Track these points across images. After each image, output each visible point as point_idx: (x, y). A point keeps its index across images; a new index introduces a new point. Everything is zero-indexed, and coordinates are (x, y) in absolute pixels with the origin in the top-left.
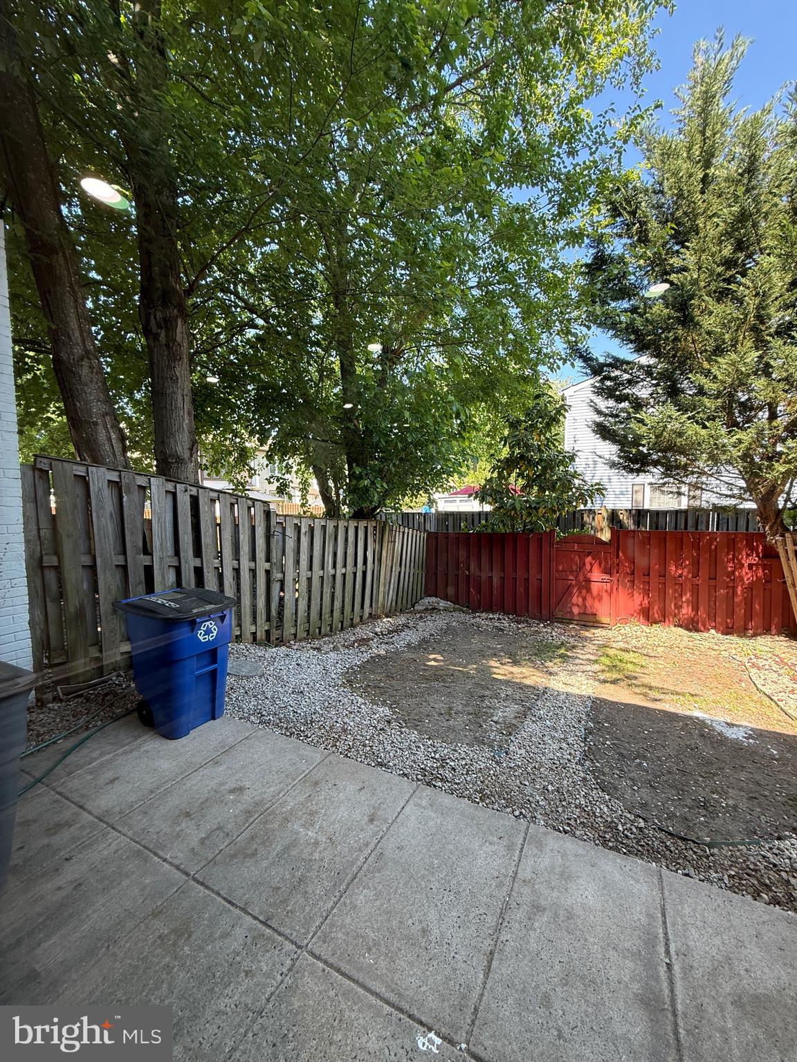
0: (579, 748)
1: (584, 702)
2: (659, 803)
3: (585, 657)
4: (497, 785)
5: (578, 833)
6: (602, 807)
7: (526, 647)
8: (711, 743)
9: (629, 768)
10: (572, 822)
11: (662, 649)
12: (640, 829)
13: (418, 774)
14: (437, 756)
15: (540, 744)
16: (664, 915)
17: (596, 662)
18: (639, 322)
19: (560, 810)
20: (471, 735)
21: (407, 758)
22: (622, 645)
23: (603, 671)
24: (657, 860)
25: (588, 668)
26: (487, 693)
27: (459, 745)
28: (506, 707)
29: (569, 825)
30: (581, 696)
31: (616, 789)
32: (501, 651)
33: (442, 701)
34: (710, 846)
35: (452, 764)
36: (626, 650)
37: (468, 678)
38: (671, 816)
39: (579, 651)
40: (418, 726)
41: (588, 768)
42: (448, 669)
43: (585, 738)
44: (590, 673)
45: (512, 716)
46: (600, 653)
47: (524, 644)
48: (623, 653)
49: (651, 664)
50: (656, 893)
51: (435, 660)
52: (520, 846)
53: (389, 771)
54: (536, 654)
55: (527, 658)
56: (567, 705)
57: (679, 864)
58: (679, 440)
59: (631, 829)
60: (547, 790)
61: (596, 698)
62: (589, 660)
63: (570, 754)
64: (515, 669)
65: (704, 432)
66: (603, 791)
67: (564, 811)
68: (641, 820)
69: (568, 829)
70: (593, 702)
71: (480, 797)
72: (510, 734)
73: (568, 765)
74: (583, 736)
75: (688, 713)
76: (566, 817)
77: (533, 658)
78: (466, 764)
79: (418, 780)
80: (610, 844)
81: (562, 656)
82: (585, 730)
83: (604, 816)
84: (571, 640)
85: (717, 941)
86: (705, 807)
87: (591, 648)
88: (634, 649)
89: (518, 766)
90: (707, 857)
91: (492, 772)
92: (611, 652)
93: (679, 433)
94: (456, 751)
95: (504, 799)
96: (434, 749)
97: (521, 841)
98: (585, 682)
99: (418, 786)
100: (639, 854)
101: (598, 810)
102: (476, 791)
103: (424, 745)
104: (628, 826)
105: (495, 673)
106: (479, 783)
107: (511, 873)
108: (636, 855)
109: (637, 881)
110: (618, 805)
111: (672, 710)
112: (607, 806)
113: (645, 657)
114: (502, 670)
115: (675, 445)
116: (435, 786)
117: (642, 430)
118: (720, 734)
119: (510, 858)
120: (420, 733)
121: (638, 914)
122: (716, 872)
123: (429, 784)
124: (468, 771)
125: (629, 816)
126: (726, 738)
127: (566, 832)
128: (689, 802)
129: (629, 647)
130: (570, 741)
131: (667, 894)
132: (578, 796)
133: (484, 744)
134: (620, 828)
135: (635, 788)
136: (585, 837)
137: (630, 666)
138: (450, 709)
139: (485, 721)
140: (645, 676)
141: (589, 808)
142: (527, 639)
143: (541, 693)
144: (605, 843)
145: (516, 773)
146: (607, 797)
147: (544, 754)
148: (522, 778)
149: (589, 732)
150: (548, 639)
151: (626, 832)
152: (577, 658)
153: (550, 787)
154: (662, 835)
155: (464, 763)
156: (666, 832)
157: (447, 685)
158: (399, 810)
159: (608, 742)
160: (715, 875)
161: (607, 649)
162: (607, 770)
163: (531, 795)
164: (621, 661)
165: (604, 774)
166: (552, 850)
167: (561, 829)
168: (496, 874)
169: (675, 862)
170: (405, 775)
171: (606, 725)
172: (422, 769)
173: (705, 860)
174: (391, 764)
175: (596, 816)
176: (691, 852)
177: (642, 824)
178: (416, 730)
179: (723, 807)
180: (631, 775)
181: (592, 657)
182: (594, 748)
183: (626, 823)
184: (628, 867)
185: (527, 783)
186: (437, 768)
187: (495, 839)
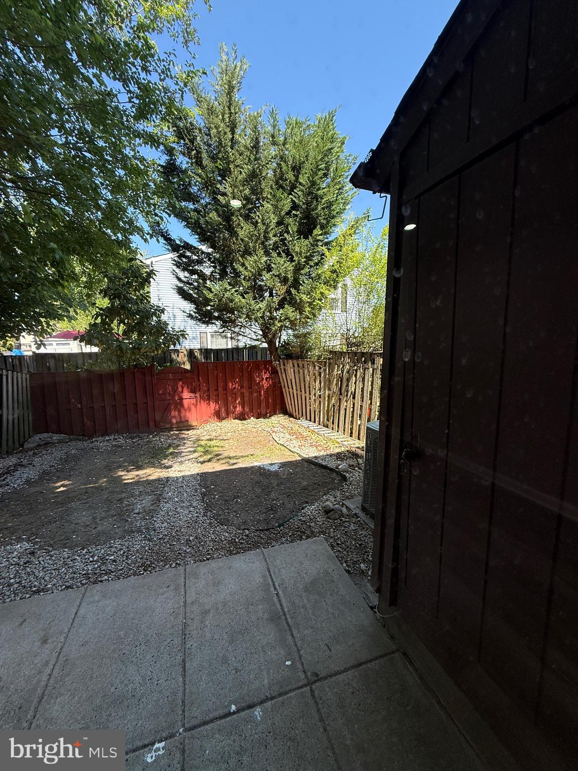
0: (201, 507)
1: (195, 478)
2: (252, 518)
3: (187, 450)
4: (154, 554)
5: (215, 556)
6: (224, 534)
7: (144, 454)
8: (266, 476)
9: (232, 506)
10: (210, 552)
11: (230, 434)
12: (247, 536)
13: (81, 581)
14: (96, 558)
15: (175, 515)
16: (269, 572)
17: (195, 451)
18: (202, 221)
19: (201, 548)
20: (120, 531)
21: (66, 574)
22: (208, 437)
23: (201, 456)
24: (258, 547)
25: (191, 457)
26: (124, 495)
27: (112, 542)
28: (142, 500)
29: (208, 554)
30: (192, 475)
31: (228, 521)
32: (124, 462)
33: (84, 515)
34: (279, 527)
35: (112, 557)
36: (210, 440)
37: (101, 490)
38: (259, 521)
39: (182, 448)
40: (66, 544)
41: (210, 516)
42: (81, 489)
43: (203, 500)
44: (194, 460)
45: (149, 504)
46: (196, 445)
47: (142, 453)
48: (210, 442)
49: (226, 444)
50: (264, 563)
51: (62, 486)
52: (183, 584)
53: (49, 592)
54: (153, 458)
55: (147, 461)
56: (185, 483)
57: (269, 543)
58: (231, 304)
59: (242, 538)
60: (190, 541)
61: (202, 473)
62: (191, 451)
63: (197, 513)
64: (140, 472)
65: (243, 301)
66: (222, 525)
67: (203, 548)
68: (246, 531)
69: (209, 556)
70: (201, 476)
71: (144, 569)
72: (152, 517)
73: (198, 519)
74: (201, 499)
75: (252, 465)
76: (206, 550)
77: (152, 460)
78: (124, 553)
79: (83, 585)
80: (234, 552)
81: (171, 454)
82: (201, 494)
83: (227, 538)
84: (175, 442)
85: (293, 569)
86: (272, 510)
87: (189, 443)
88: (215, 438)
89: (165, 535)
90: (279, 533)
91: (147, 548)
92: (203, 443)
93: (231, 300)
94: (112, 547)
95: (162, 561)
96: (91, 554)
97: (183, 580)
98: (192, 466)
99: (86, 590)
100: (250, 549)
101: (223, 537)
102: (139, 567)
103: (79, 556)
104: (241, 537)
105: (125, 480)
106: (139, 560)
107: (182, 604)
108: (248, 550)
109: (253, 563)
110: (232, 529)
111: (244, 466)
112: (227, 532)
113: (222, 441)
114: (129, 476)
115: (229, 307)
116: (101, 581)
117: (210, 296)
118: (269, 470)
119: (179, 595)
120: (70, 548)
121: (258, 579)
122: (284, 538)
123: (95, 582)
124: (127, 557)
125: (239, 531)
126: (272, 472)
127: (208, 559)
128: (264, 510)
129: (212, 437)
130: (194, 504)
131: (268, 560)
132: (209, 535)
133: (134, 532)
134: (237, 540)
135: (238, 515)
136: (220, 556)
137: (216, 449)
138: (94, 518)
139: (129, 516)
140: (225, 452)
141: (218, 538)
142: (143, 448)
143: (165, 482)
144: (231, 553)
145: (166, 541)
146: (225, 527)
147: (180, 520)
148: (170, 541)
149: (204, 495)
150: (158, 445)
151: (240, 541)
152: (182, 452)
153: (191, 538)
154: (258, 533)
155: (122, 552)
156: (259, 530)
157: (85, 501)
158: (73, 617)
159: (217, 497)
160: (284, 539)
161: (200, 441)
162: (221, 512)
163: (180, 549)
164: (210, 447)
165: (220, 516)
166: (205, 574)
167: (205, 559)
168: (172, 611)
169: (267, 544)
170: (67, 587)
171: (212, 487)
172: (85, 574)
173: (278, 534)
174: (49, 586)
175: (223, 541)
176: (272, 534)
177: (247, 532)
178: (66, 548)
179: (279, 506)
180: (234, 509)
181: (192, 449)
182: (209, 503)
183: (239, 536)
184: (247, 558)
185: (175, 543)
186: (99, 567)
187: (165, 589)
